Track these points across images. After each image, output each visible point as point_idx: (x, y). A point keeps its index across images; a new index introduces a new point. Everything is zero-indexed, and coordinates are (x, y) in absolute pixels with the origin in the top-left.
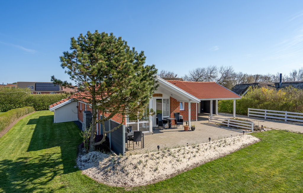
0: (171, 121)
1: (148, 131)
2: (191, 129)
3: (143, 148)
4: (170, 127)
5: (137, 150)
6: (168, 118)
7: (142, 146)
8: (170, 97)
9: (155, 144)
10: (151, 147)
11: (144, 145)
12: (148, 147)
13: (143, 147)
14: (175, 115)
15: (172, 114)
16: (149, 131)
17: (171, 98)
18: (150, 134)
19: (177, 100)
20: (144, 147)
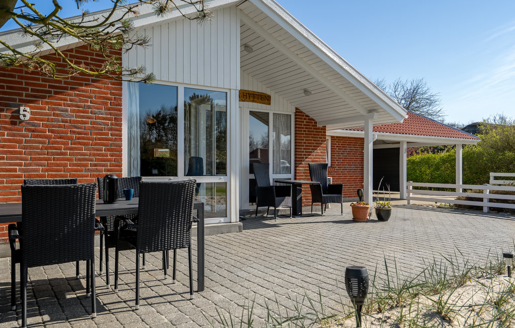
0: (301, 191)
1: (222, 220)
2: (374, 217)
3: (201, 288)
4: (296, 211)
5: (162, 308)
6: (290, 179)
7: (195, 276)
8: (297, 109)
9: (262, 268)
10: (246, 284)
11: (206, 272)
12: (229, 284)
13: (199, 283)
14: (311, 170)
15: (303, 168)
16: (227, 219)
17: (298, 112)
18: (228, 228)
19: (316, 121)
20: (207, 282)
